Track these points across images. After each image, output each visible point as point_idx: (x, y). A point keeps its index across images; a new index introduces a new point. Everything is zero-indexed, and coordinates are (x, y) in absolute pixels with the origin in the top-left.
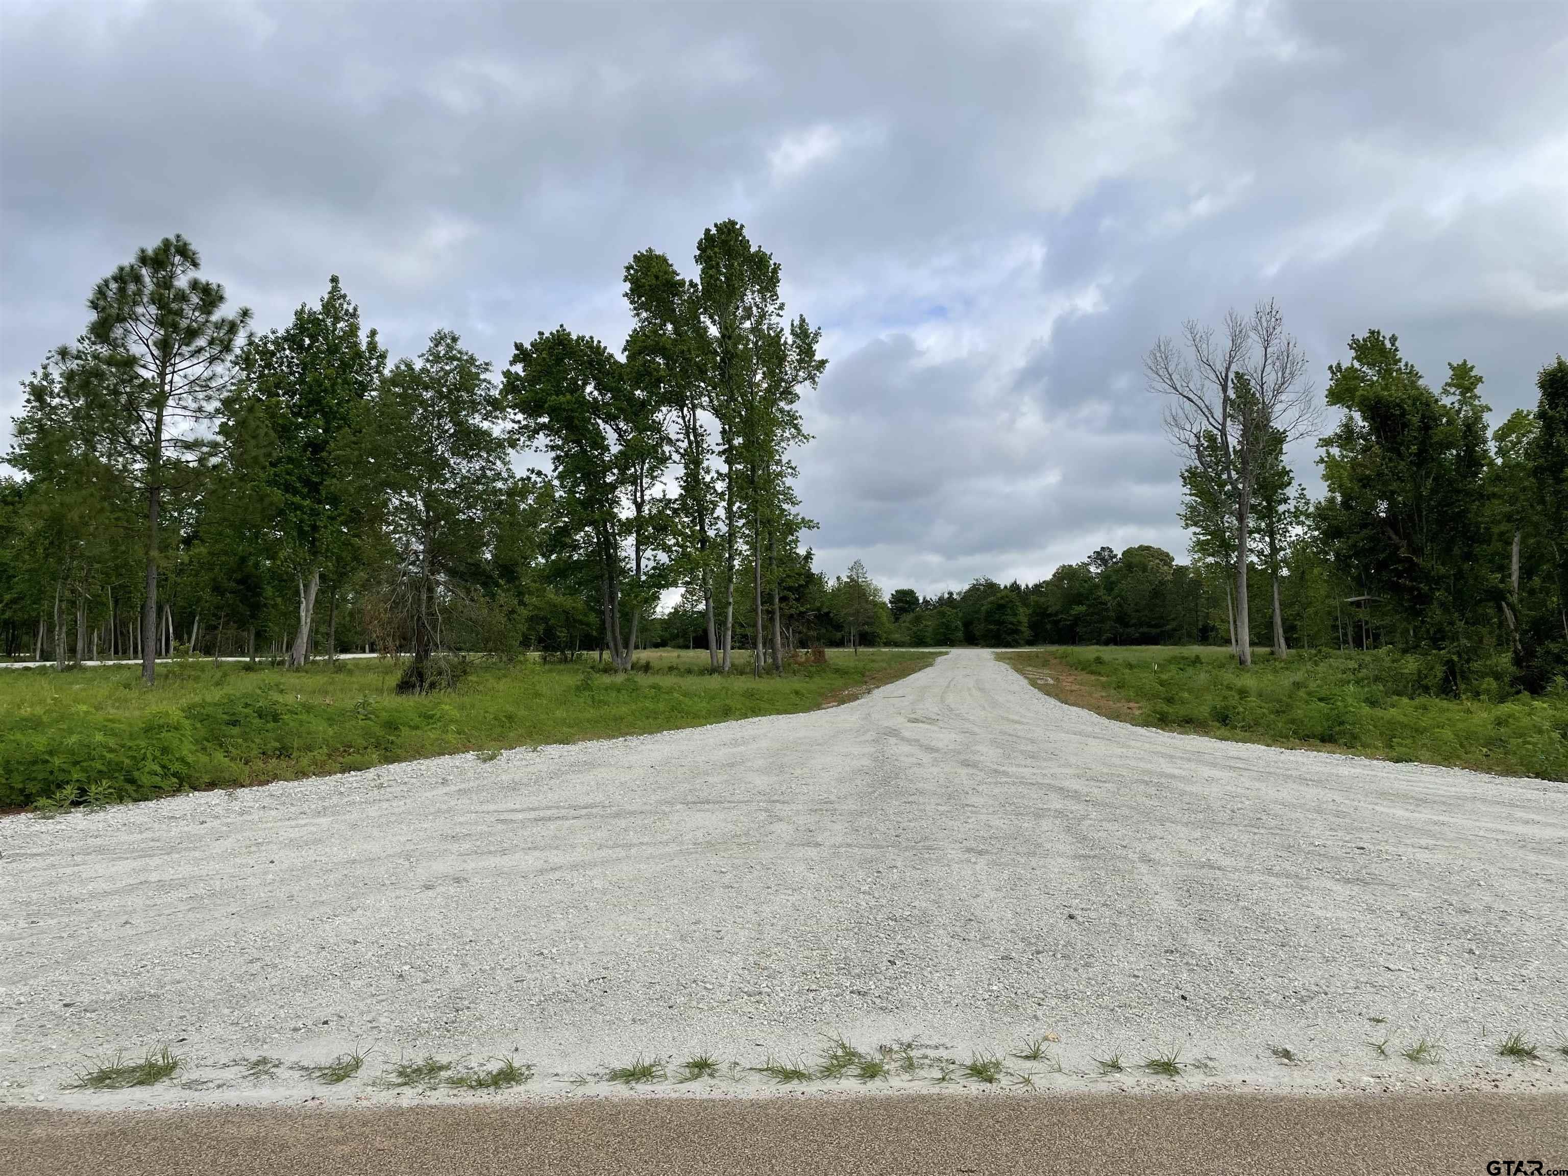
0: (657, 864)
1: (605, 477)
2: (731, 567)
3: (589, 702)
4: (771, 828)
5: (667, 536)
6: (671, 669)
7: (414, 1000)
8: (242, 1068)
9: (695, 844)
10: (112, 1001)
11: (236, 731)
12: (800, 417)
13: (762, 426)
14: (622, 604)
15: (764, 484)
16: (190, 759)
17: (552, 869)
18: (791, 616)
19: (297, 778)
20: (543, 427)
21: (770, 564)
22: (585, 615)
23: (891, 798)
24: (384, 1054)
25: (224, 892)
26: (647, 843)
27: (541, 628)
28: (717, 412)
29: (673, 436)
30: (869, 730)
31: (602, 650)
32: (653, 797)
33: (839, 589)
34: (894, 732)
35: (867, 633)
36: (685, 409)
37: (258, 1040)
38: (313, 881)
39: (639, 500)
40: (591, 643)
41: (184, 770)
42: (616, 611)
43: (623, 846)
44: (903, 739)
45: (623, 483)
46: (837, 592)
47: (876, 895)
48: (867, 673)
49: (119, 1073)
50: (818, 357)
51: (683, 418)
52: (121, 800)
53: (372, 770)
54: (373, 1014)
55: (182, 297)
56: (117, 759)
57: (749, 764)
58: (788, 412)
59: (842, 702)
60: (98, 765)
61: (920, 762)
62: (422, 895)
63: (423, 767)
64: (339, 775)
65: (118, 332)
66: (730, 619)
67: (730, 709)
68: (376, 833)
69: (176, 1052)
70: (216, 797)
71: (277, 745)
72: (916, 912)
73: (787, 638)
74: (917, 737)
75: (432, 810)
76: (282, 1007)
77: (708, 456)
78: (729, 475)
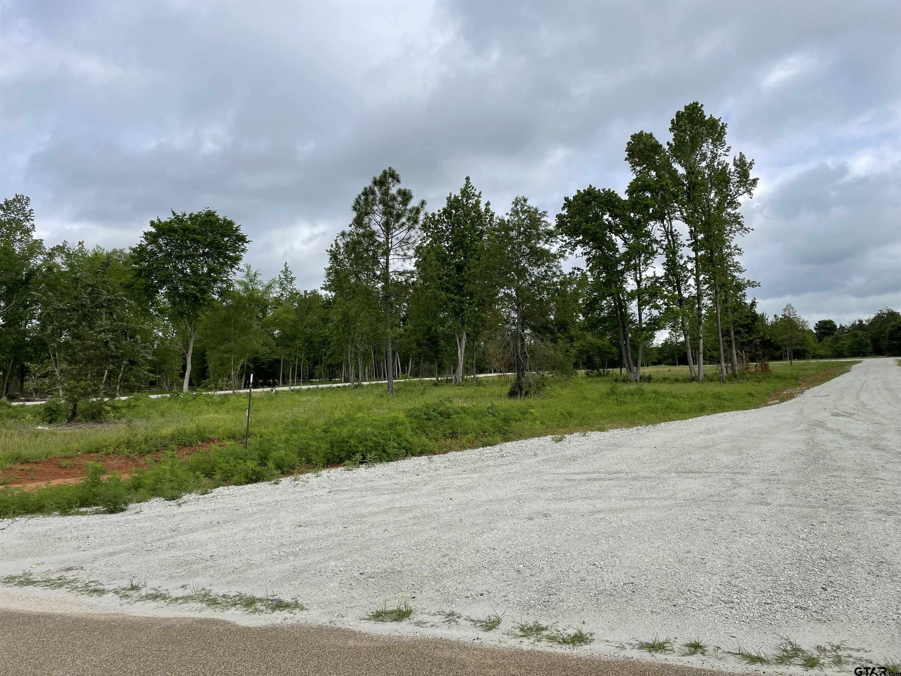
0: (661, 512)
1: (617, 267)
2: (700, 315)
3: (615, 402)
4: (736, 491)
5: (657, 299)
6: (665, 379)
7: (526, 585)
8: (442, 617)
9: (685, 500)
10: (381, 573)
11: (431, 423)
12: (742, 217)
13: (717, 225)
14: (631, 340)
15: (719, 261)
16: (410, 440)
17: (598, 512)
18: (743, 344)
19: (461, 450)
20: (579, 242)
21: (727, 312)
22: (610, 348)
23: (820, 472)
24: (512, 617)
25: (430, 516)
26: (654, 498)
27: (585, 357)
28: (686, 220)
29: (658, 239)
30: (802, 423)
31: (621, 368)
32: (656, 467)
33: (776, 323)
34: (820, 424)
35: (799, 350)
36: (665, 221)
37: (449, 601)
38: (472, 512)
39: (639, 279)
40: (614, 364)
41: (409, 446)
42: (628, 345)
43: (639, 499)
44: (828, 429)
45: (628, 270)
46: (774, 326)
47: (811, 541)
48: (800, 378)
49: (386, 613)
50: (751, 177)
51: (664, 226)
52: (381, 461)
53: (498, 446)
54: (505, 592)
55: (394, 198)
56: (378, 440)
57: (719, 447)
58: (734, 214)
59: (783, 400)
60: (370, 443)
61: (841, 446)
62: (527, 523)
63: (524, 445)
64: (481, 448)
65: (366, 220)
66: (701, 347)
67: (704, 407)
68: (501, 484)
69: (411, 604)
70: (423, 460)
71: (451, 431)
72: (841, 554)
73: (742, 357)
74: (839, 428)
75: (530, 472)
76: (459, 583)
77: (681, 248)
78: (696, 259)
